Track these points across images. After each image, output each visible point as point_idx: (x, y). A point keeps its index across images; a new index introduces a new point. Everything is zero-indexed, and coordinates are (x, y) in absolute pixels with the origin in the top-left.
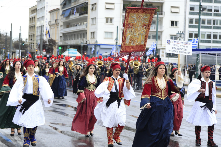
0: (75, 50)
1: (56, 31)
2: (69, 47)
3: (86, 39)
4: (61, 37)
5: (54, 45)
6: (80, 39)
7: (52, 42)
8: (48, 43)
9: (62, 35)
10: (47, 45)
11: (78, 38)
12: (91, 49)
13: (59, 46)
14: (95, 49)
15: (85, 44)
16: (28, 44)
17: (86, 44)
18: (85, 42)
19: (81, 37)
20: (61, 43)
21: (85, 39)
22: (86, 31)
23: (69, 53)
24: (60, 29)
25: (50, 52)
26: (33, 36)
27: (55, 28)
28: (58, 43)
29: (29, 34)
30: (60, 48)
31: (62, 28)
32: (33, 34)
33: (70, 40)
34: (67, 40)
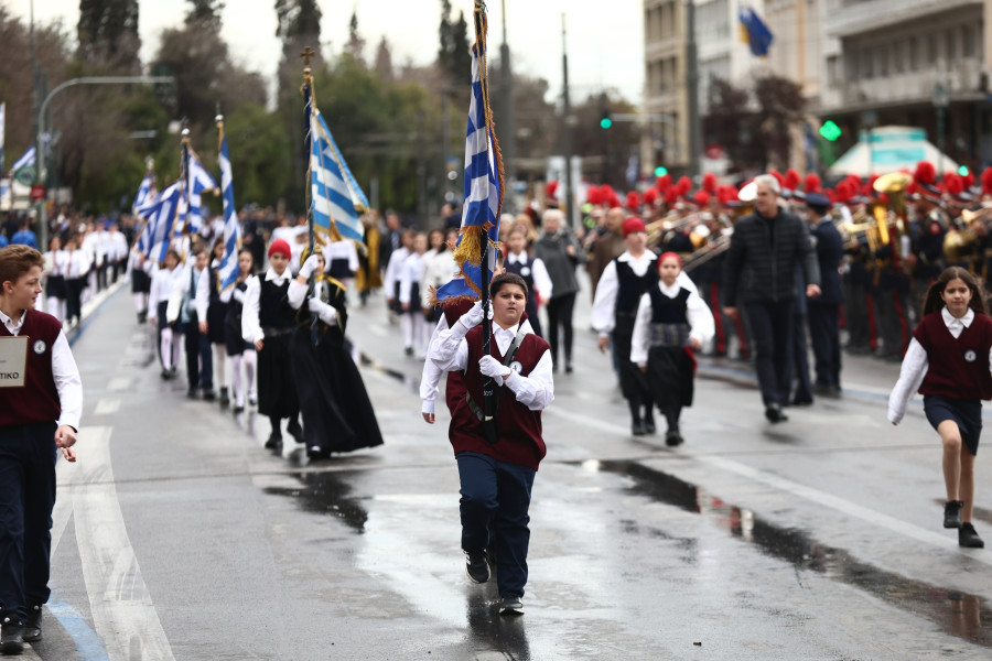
0: (914, 138)
1: (800, 22)
2: (869, 119)
3: (981, 58)
4: (832, 59)
5: (793, 114)
6: (942, 62)
7: (782, 96)
8: (753, 105)
9: (834, 47)
11: (932, 59)
13: (823, 120)
15: (975, 91)
16: (642, 118)
17: (981, 96)
18: (974, 81)
19: (950, 55)
20: (833, 100)
21: (971, 63)
22: (979, 8)
23: (873, 156)
24: (822, 8)
25: (773, 156)
26: (668, 66)
27: (791, 6)
28: (816, 99)
29: (648, 55)
30: (831, 131)
31: (836, 5)
32: (666, 55)
33: (885, 73)
34: (870, 76)
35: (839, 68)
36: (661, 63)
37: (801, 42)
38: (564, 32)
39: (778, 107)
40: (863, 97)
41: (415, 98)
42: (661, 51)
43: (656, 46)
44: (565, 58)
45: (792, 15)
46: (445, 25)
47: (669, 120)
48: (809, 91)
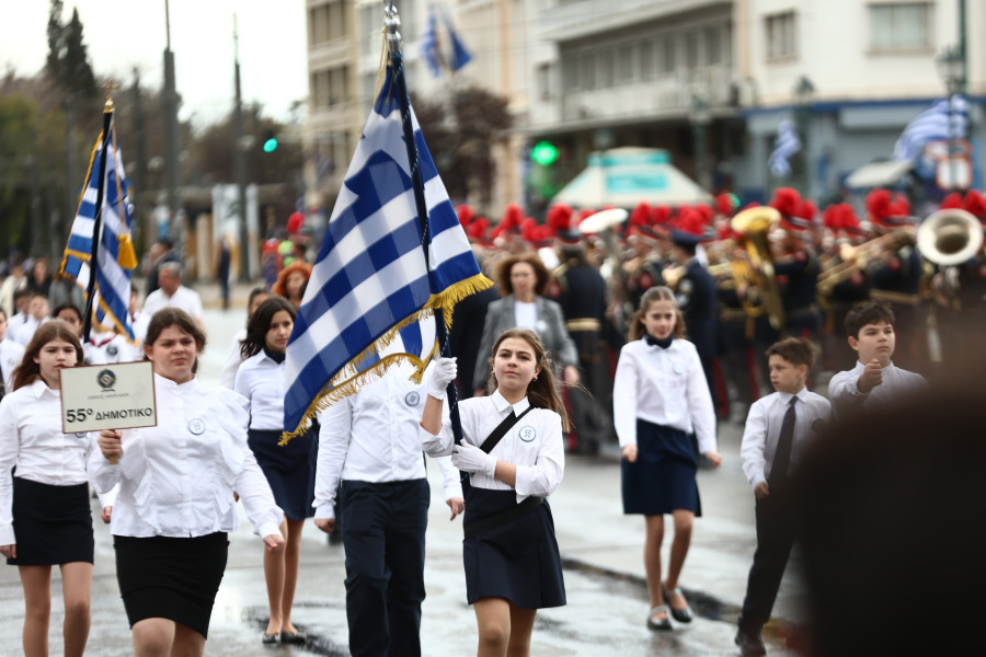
0: (656, 161)
1: (504, 27)
2: (603, 140)
3: (730, 65)
4: (544, 68)
5: (497, 133)
6: (682, 70)
7: (485, 112)
8: (450, 123)
9: (549, 54)
10: (443, 135)
12: (771, 140)
13: (536, 141)
14: (803, 136)
15: (725, 106)
17: (729, 112)
18: (723, 94)
19: (692, 62)
20: (546, 117)
21: (718, 71)
22: (727, 8)
23: (610, 183)
24: (531, 10)
25: (474, 182)
26: (337, 78)
27: (490, 6)
28: (526, 115)
29: (312, 62)
30: (545, 154)
31: (549, 4)
32: (336, 63)
33: (610, 84)
34: (590, 86)
35: (554, 78)
36: (330, 73)
37: (505, 50)
38: (236, 38)
39: (480, 125)
40: (583, 114)
41: (23, 114)
42: (329, 58)
43: (321, 53)
44: (237, 67)
45: (492, 17)
46: (54, 25)
47: (339, 141)
48: (516, 107)
